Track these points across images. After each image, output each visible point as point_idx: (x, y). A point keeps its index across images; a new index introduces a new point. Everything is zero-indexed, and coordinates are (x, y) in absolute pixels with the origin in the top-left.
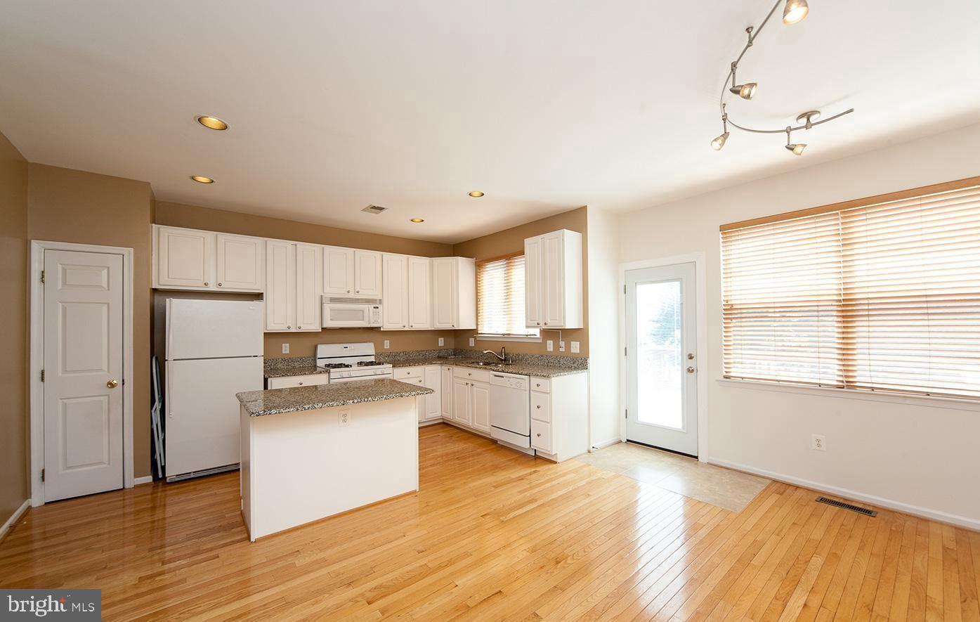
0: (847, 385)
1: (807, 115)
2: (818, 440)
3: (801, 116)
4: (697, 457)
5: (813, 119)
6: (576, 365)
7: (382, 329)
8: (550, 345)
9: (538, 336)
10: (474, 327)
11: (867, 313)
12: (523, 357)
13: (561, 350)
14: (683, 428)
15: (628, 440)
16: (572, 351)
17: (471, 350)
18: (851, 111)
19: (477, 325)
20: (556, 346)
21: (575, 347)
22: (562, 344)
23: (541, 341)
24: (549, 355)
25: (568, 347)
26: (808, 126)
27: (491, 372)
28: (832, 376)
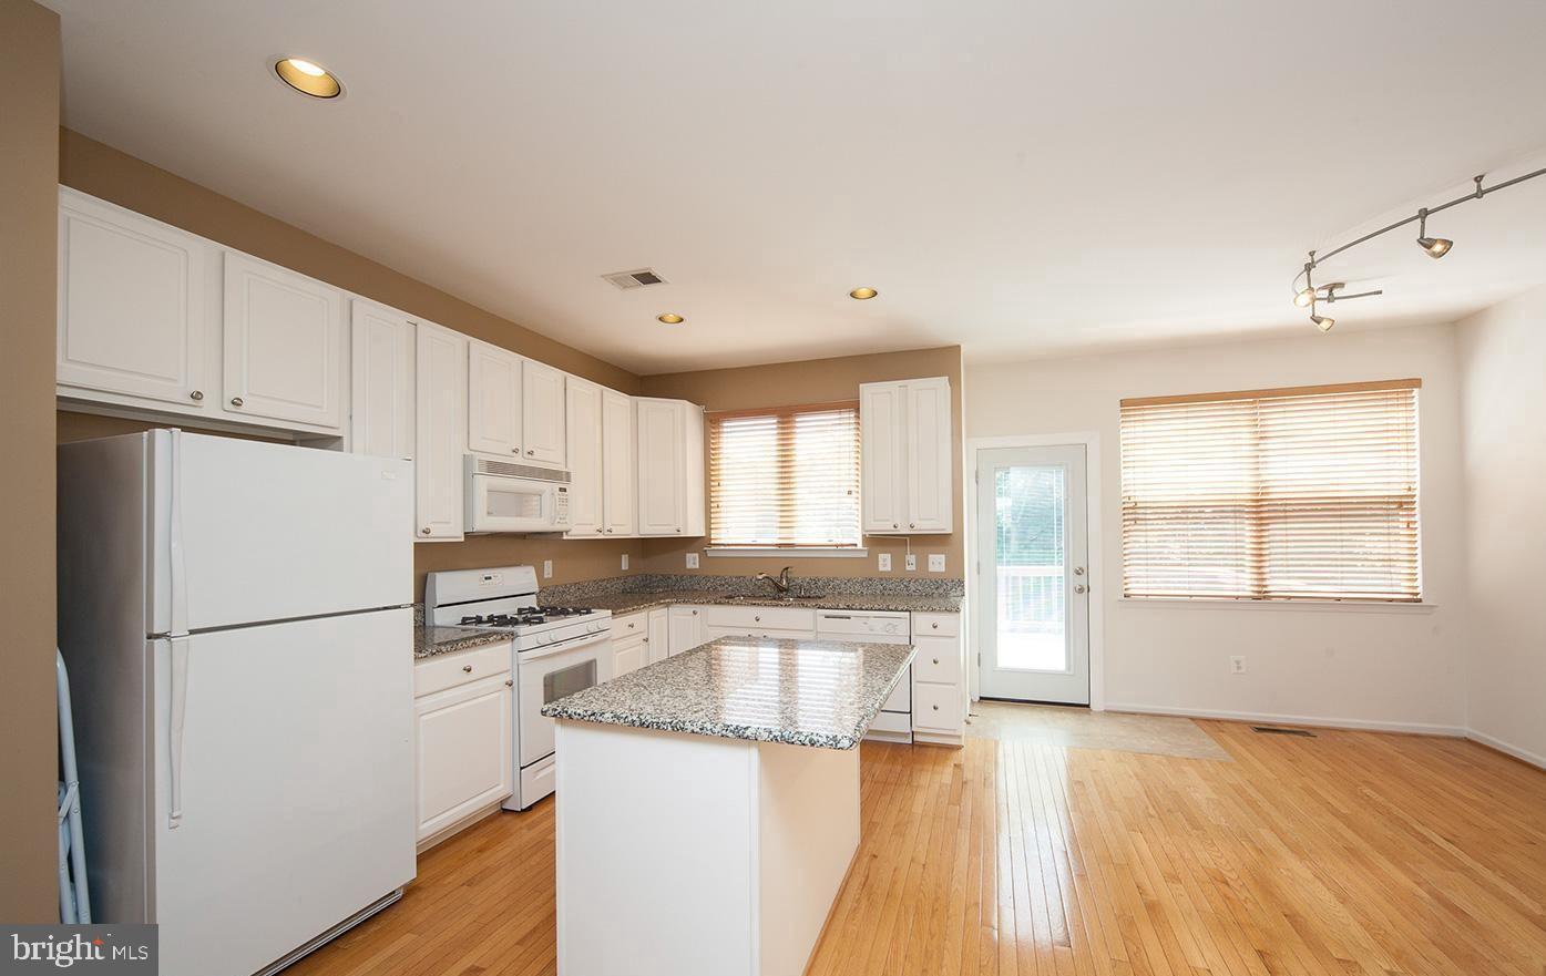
0: (1262, 596)
1: (1331, 287)
2: (1238, 662)
3: (1324, 288)
4: (1088, 706)
5: (1336, 292)
6: (941, 591)
7: (565, 537)
8: (885, 562)
9: (860, 546)
10: (702, 533)
11: (1283, 514)
12: (826, 584)
13: (908, 568)
14: (1069, 668)
15: (981, 698)
16: (930, 570)
17: (692, 575)
18: (1380, 292)
19: (708, 528)
20: (898, 562)
21: (937, 563)
22: (911, 558)
23: (865, 555)
24: (883, 578)
25: (923, 562)
26: (1331, 299)
27: (819, 610)
28: (1246, 586)
